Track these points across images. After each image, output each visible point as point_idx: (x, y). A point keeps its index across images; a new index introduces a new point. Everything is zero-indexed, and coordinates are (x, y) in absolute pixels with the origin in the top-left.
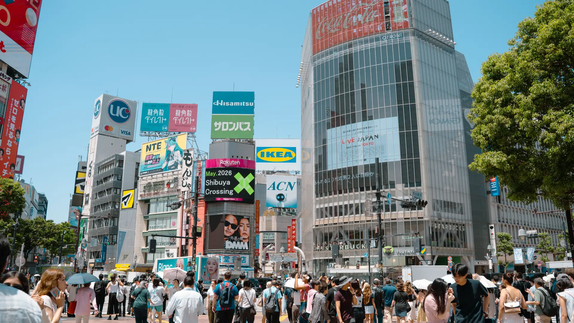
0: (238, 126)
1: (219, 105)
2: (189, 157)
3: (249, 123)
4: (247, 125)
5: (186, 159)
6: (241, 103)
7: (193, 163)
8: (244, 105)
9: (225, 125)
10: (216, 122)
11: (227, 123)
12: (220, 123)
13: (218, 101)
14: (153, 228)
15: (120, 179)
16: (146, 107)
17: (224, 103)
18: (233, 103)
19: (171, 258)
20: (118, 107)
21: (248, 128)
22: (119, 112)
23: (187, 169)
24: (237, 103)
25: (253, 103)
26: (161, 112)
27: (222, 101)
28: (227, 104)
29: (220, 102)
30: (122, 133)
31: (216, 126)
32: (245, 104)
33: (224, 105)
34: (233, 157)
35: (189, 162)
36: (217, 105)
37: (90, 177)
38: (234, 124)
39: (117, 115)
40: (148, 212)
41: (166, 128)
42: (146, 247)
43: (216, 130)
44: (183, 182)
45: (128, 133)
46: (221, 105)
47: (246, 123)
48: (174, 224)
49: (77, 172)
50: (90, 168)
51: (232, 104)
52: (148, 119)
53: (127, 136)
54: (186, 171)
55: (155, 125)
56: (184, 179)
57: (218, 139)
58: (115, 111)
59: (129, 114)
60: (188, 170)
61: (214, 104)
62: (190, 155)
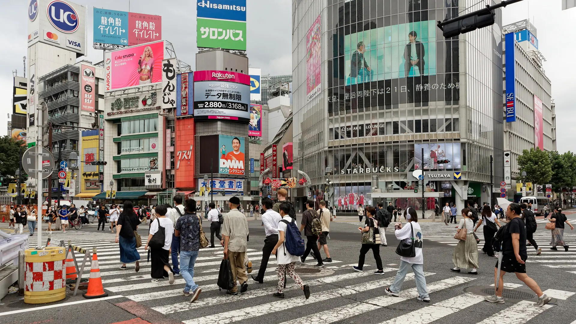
0: (228, 35)
1: (205, 6)
2: (170, 68)
3: (241, 32)
4: (239, 34)
5: (167, 71)
6: (231, 6)
7: (176, 76)
8: (234, 9)
9: (214, 32)
10: (202, 28)
11: (216, 30)
12: (207, 28)
13: (203, 1)
14: (126, 150)
15: (76, 95)
16: (98, 13)
17: (211, 4)
18: (221, 5)
19: (153, 184)
20: (62, 11)
21: (240, 38)
22: (64, 17)
23: (169, 82)
24: (226, 6)
25: (244, 8)
26: (118, 22)
27: (208, 2)
28: (215, 6)
29: (206, 3)
30: (70, 44)
31: (202, 32)
32: (236, 8)
33: (211, 7)
34: (226, 69)
35: (170, 75)
36: (203, 6)
37: (33, 93)
38: (224, 31)
39: (61, 20)
40: (119, 134)
41: (125, 41)
42: (118, 172)
43: (203, 37)
44: (164, 98)
45: (77, 44)
46: (208, 6)
47: (237, 31)
48: (154, 146)
49: (15, 88)
50: (32, 84)
51: (220, 7)
52: (102, 29)
53: (76, 47)
54: (168, 85)
55: (111, 36)
56: (165, 95)
57: (205, 48)
58: (58, 15)
59: (76, 22)
60: (170, 84)
61: (199, 4)
62: (172, 66)
